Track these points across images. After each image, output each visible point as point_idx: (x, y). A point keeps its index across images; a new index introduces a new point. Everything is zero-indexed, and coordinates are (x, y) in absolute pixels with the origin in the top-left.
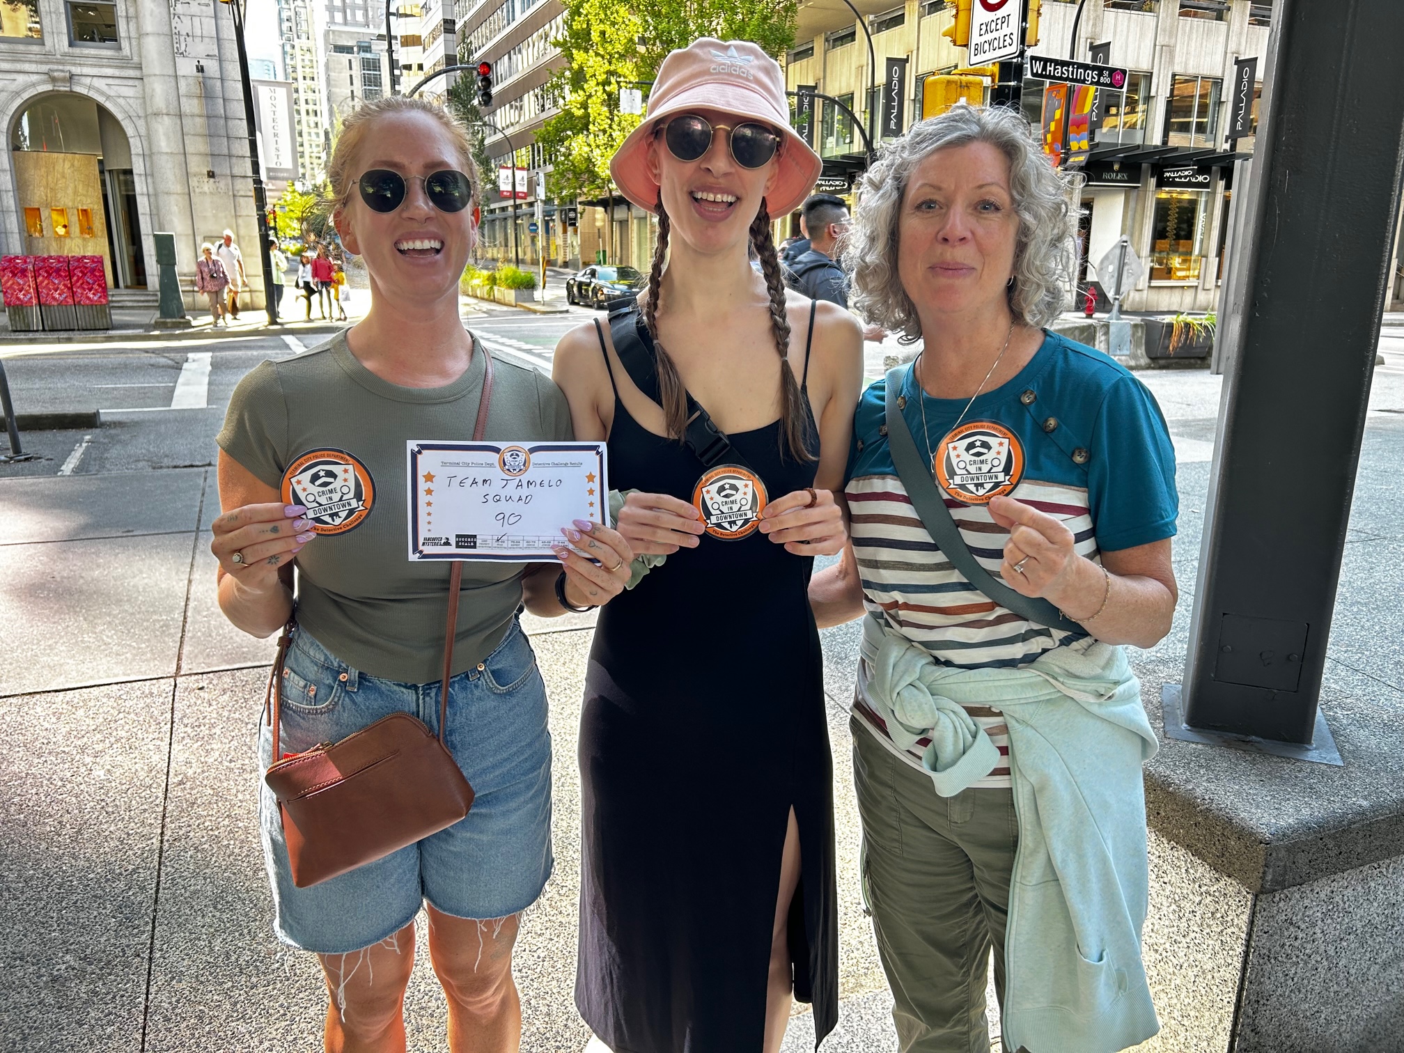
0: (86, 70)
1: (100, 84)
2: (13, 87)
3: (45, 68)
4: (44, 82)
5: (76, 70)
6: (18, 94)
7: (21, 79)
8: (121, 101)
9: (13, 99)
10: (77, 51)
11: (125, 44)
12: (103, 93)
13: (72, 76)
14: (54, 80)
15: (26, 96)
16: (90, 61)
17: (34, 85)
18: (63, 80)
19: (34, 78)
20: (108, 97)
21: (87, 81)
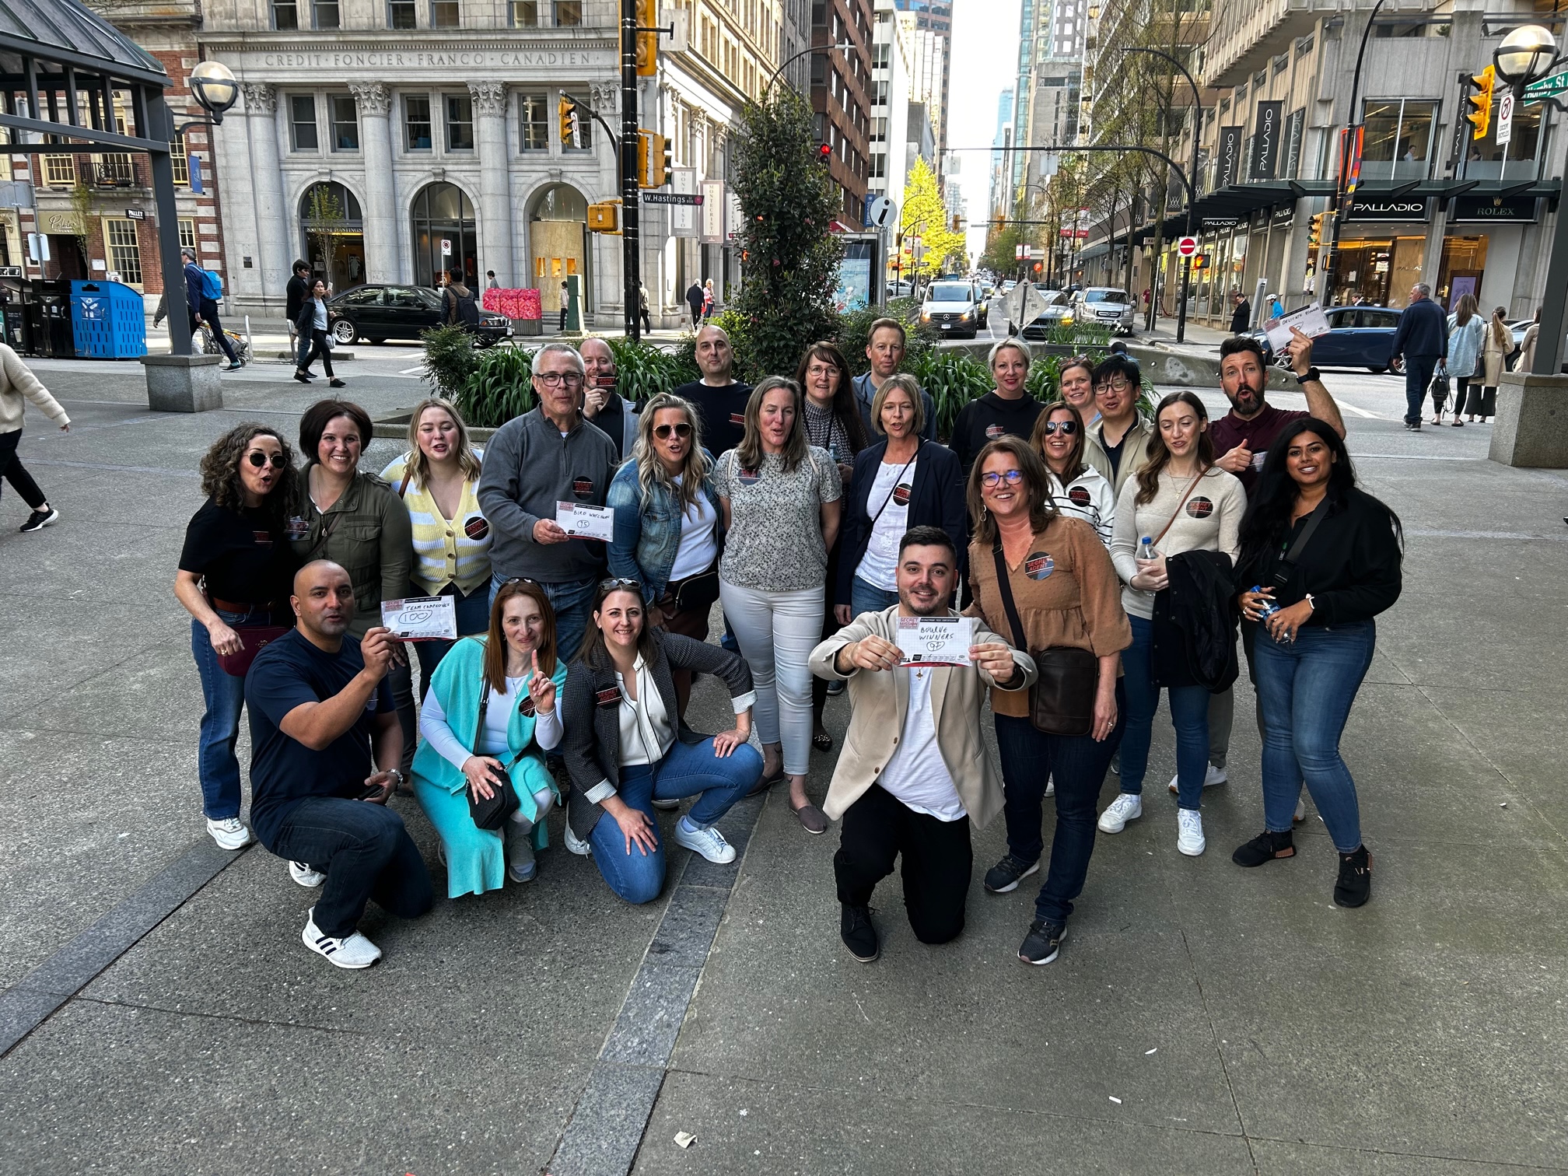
0: (571, 168)
1: (577, 176)
2: (530, 181)
3: (546, 168)
4: (546, 177)
5: (564, 168)
6: (532, 185)
7: (534, 175)
8: (589, 187)
9: (529, 189)
10: (566, 156)
11: (593, 149)
12: (578, 182)
13: (561, 172)
14: (551, 175)
15: (536, 186)
16: (572, 162)
17: (541, 179)
18: (556, 175)
19: (542, 175)
20: (581, 185)
21: (570, 175)
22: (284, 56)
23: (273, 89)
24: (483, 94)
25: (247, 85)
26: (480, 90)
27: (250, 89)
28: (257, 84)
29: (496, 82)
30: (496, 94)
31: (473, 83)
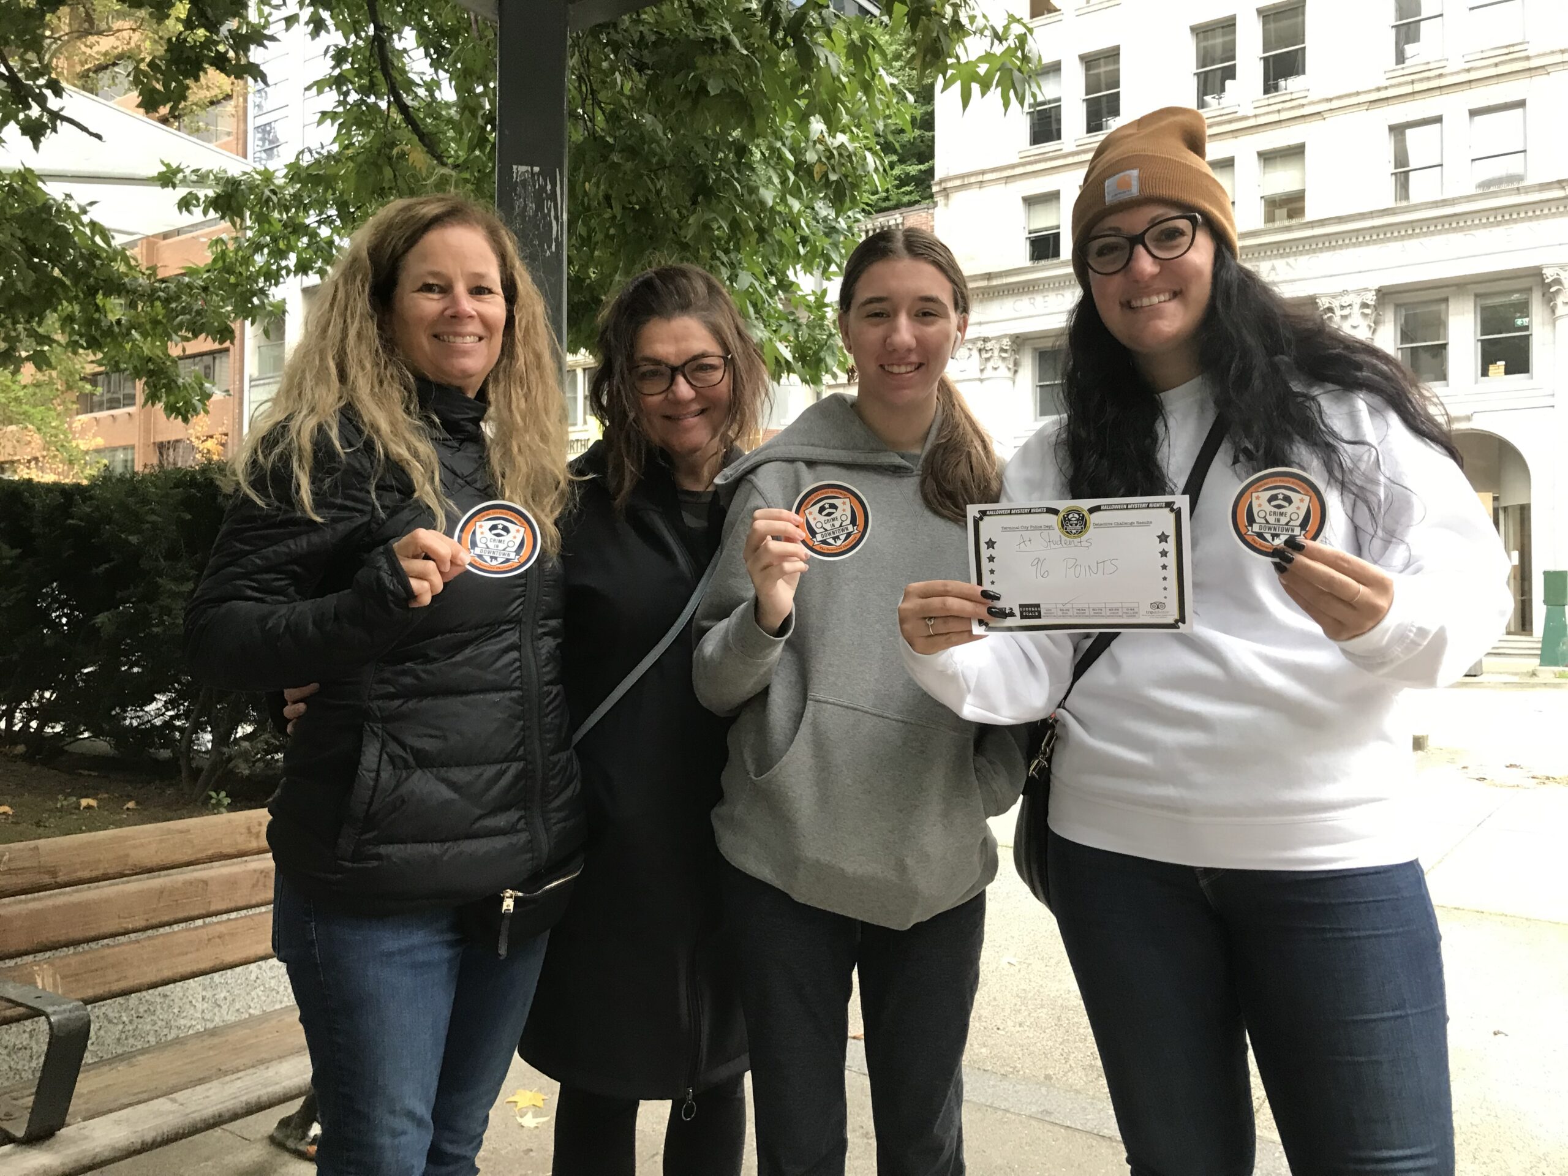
0: (1490, 406)
1: (1503, 417)
5: (1476, 409)
10: (1482, 387)
11: (1534, 374)
12: (1504, 427)
13: (1473, 414)
16: (1493, 396)
18: (1462, 420)
21: (1489, 416)
22: (1039, 299)
23: (1019, 342)
24: (1342, 307)
25: (985, 340)
26: (1336, 304)
27: (989, 345)
28: (999, 338)
29: (1366, 290)
30: (1365, 305)
31: (1326, 295)
